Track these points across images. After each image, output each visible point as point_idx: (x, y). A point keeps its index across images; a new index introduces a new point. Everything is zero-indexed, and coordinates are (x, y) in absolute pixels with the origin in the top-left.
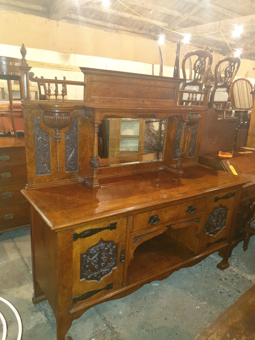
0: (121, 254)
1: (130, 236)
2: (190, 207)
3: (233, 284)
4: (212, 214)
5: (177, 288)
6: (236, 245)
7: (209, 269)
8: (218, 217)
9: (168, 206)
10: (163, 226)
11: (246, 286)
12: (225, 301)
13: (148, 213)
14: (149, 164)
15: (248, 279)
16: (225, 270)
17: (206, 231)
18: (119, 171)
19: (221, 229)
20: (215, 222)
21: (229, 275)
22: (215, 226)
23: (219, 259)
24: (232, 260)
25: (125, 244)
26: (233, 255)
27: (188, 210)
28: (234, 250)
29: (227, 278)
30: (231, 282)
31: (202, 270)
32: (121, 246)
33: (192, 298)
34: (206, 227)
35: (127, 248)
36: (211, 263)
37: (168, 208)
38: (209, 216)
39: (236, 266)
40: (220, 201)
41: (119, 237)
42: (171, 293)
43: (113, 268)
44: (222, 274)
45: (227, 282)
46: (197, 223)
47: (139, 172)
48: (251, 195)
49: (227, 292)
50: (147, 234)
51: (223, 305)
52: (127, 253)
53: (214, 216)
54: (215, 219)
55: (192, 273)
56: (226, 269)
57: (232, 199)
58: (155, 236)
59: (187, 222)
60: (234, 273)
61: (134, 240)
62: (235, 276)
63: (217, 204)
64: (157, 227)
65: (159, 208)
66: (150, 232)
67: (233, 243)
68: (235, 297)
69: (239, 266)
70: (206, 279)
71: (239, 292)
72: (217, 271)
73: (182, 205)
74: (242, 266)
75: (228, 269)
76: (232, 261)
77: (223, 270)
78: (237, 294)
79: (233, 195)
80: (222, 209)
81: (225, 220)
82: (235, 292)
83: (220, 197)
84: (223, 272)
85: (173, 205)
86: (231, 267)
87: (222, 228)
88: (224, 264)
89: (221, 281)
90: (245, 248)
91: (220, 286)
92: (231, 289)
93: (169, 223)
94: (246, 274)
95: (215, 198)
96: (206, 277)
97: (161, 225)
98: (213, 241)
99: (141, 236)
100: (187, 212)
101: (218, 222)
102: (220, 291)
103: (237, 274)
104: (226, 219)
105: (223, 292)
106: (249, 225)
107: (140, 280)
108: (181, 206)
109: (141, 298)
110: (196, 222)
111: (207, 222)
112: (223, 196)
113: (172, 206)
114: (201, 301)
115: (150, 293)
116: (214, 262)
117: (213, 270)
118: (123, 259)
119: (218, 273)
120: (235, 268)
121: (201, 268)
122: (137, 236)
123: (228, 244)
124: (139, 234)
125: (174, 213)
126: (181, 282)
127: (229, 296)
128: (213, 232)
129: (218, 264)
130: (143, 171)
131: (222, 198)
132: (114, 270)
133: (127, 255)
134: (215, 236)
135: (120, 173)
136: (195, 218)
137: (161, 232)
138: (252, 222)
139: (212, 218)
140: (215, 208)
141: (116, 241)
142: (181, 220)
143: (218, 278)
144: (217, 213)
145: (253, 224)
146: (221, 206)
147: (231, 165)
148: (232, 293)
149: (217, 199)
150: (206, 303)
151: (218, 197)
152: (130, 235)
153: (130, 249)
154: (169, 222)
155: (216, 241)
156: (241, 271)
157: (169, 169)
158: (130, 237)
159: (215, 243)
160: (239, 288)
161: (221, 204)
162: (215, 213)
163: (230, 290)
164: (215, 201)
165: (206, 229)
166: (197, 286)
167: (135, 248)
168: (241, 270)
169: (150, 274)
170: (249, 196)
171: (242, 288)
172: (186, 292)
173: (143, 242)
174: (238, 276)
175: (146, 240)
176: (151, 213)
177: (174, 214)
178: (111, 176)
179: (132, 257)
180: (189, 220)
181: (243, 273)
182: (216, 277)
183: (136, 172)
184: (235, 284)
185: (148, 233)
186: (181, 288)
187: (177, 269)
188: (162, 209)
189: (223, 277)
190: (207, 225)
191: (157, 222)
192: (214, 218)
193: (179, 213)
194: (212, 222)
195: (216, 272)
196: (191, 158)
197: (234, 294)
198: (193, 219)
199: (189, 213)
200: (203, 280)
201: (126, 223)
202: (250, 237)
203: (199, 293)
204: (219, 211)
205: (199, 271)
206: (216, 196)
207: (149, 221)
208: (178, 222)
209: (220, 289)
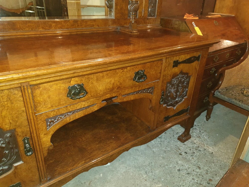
0: (25, 144)
1: (35, 118)
2: (137, 73)
3: (193, 159)
4: (170, 82)
5: (130, 168)
6: (199, 115)
7: (169, 142)
8: (178, 86)
9: (102, 72)
10: (98, 100)
11: (207, 161)
12: (183, 180)
13: (62, 81)
14: (94, 21)
15: (209, 151)
16: (185, 143)
17: (162, 103)
18: (47, 28)
19: (181, 100)
20: (175, 92)
21: (190, 148)
22: (175, 96)
23: (180, 130)
24: (194, 130)
25: (29, 129)
26: (195, 125)
27: (135, 77)
28: (197, 119)
29: (187, 152)
30: (191, 156)
31: (161, 143)
32: (20, 134)
33: (146, 179)
34: (162, 98)
35: (35, 135)
36: (172, 135)
37: (101, 74)
38: (167, 85)
39: (198, 137)
40: (181, 66)
41: (11, 121)
42: (122, 174)
43: (16, 165)
44: (183, 146)
45: (187, 157)
46: (150, 94)
47: (80, 31)
48: (217, 62)
49: (186, 169)
50: (70, 112)
51: (180, 186)
52: (37, 141)
53: (173, 85)
54: (175, 88)
55: (150, 147)
56: (187, 141)
57: (195, 64)
58: (87, 114)
59: (136, 93)
60: (196, 146)
61: (47, 122)
62: (196, 149)
63: (176, 70)
64: (88, 101)
65: (85, 73)
66: (75, 109)
67: (196, 113)
68: (194, 174)
69: (201, 137)
70: (165, 154)
71: (199, 168)
72: (178, 143)
73: (125, 70)
74: (204, 136)
75: (190, 140)
76: (194, 132)
77: (183, 143)
78: (197, 171)
79: (197, 58)
80: (184, 76)
81: (187, 90)
82: (195, 168)
83: (180, 60)
84: (184, 145)
85: (110, 70)
86: (192, 139)
87: (183, 98)
88: (185, 136)
89: (181, 155)
90: (208, 117)
91: (179, 162)
92: (191, 165)
93: (108, 96)
94: (208, 146)
95: (175, 62)
96: (165, 151)
97: (95, 99)
98: (171, 114)
99: (60, 115)
100: (134, 80)
101: (178, 92)
102: (178, 169)
103: (199, 147)
104: (188, 88)
105: (181, 169)
106: (214, 94)
107: (71, 170)
108: (123, 71)
109: (85, 183)
110: (150, 92)
111: (164, 92)
112: (185, 59)
113: (108, 72)
114: (155, 182)
115: (97, 176)
116: (175, 133)
117: (174, 143)
118: (29, 151)
119: (179, 146)
120: (197, 139)
121: (161, 142)
122: (51, 116)
123: (190, 116)
124: (55, 113)
125: (113, 81)
126: (136, 159)
127: (188, 174)
128: (171, 103)
129: (179, 137)
130: (85, 30)
131: (184, 62)
132: (16, 167)
133: (37, 144)
134: (175, 108)
135: (49, 30)
136: (146, 87)
137: (96, 108)
138: (216, 91)
139: (170, 87)
140: (174, 76)
141: (7, 126)
142: (127, 91)
143: (178, 152)
144: (177, 81)
145: (217, 93)
146: (182, 73)
147: (197, 26)
148: (191, 170)
149: (176, 64)
150: (161, 185)
151: (178, 61)
152: (36, 116)
153: (42, 136)
154: (105, 94)
155: (176, 114)
156: (203, 143)
157: (122, 30)
158: (37, 119)
159: (175, 115)
160: (199, 163)
161: (182, 70)
162: (175, 81)
163: (189, 167)
164: (174, 66)
165: (162, 101)
166: (153, 164)
167: (52, 133)
168: (203, 141)
169: (87, 161)
170: (215, 62)
171: (203, 163)
172: (140, 172)
173: (65, 123)
174: (199, 149)
175: (71, 121)
176: (70, 82)
177: (113, 84)
178: (33, 33)
179: (48, 146)
180: (139, 91)
181: (204, 145)
182: (175, 151)
183: (74, 31)
184: (195, 158)
185: (72, 111)
186: (135, 167)
187: (127, 150)
188: (92, 76)
189: (183, 151)
190: (163, 95)
191: (82, 95)
192: (173, 87)
193: (121, 82)
194: (170, 92)
195: (176, 145)
196: (151, 18)
197: (193, 171)
198: (144, 90)
199: (137, 81)
200: (162, 156)
201: (22, 99)
202: (214, 106)
203: (155, 172)
204: (180, 78)
205: (158, 144)
206: (176, 59)
207: (68, 94)
208: (122, 94)
209: (178, 166)
